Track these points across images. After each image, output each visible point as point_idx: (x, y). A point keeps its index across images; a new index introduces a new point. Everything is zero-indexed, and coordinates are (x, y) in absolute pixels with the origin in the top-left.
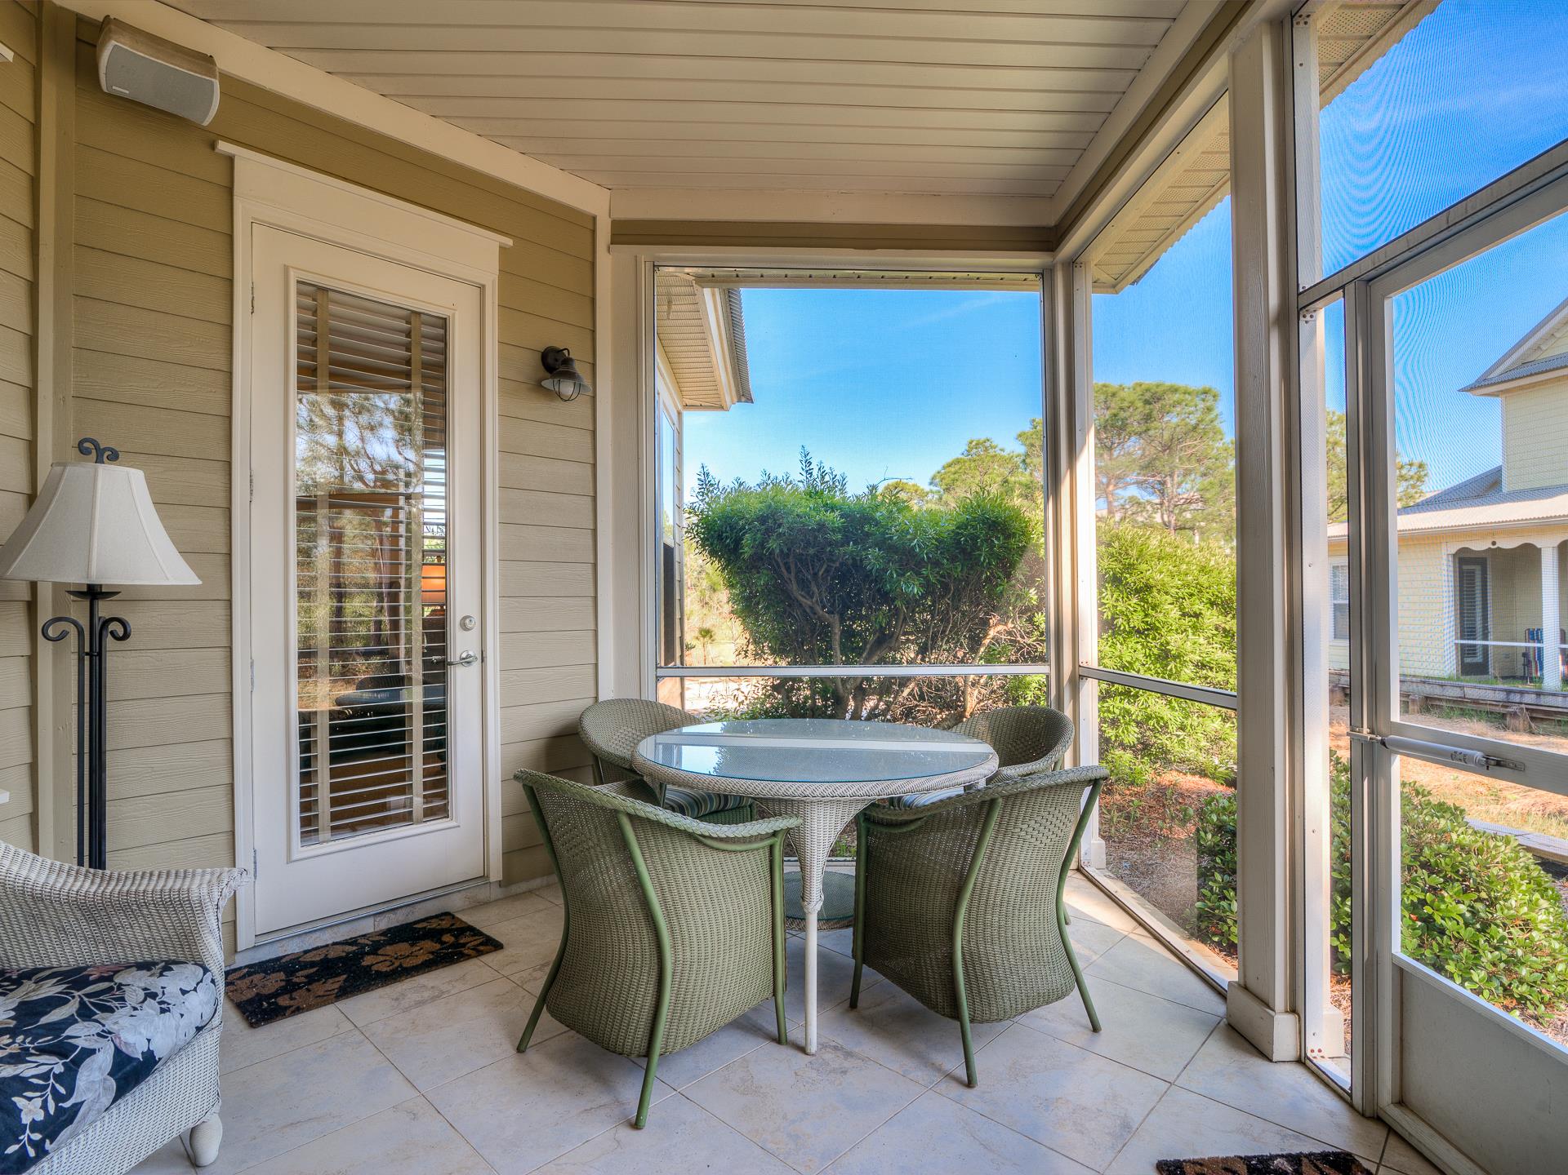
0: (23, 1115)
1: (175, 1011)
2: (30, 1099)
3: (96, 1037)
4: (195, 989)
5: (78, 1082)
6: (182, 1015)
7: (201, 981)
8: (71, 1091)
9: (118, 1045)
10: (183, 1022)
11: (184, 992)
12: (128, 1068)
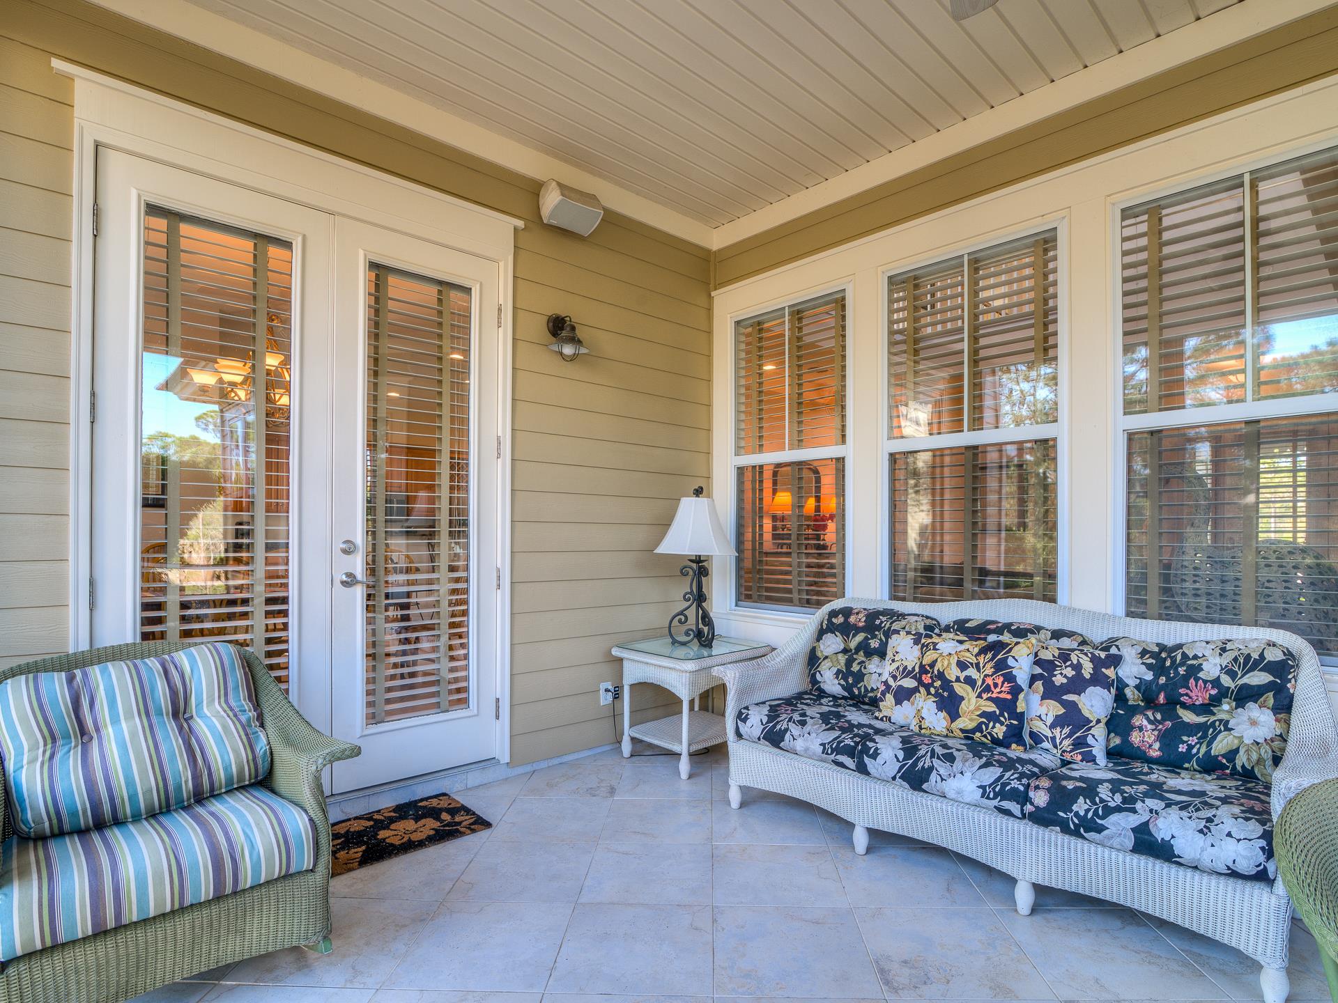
0: (1075, 805)
1: (1209, 839)
2: (1085, 803)
3: (1147, 809)
4: (1239, 840)
5: (1111, 816)
6: (1213, 846)
7: (1250, 840)
8: (1103, 818)
9: (1151, 821)
10: (1210, 849)
11: (1229, 835)
12: (1146, 837)
